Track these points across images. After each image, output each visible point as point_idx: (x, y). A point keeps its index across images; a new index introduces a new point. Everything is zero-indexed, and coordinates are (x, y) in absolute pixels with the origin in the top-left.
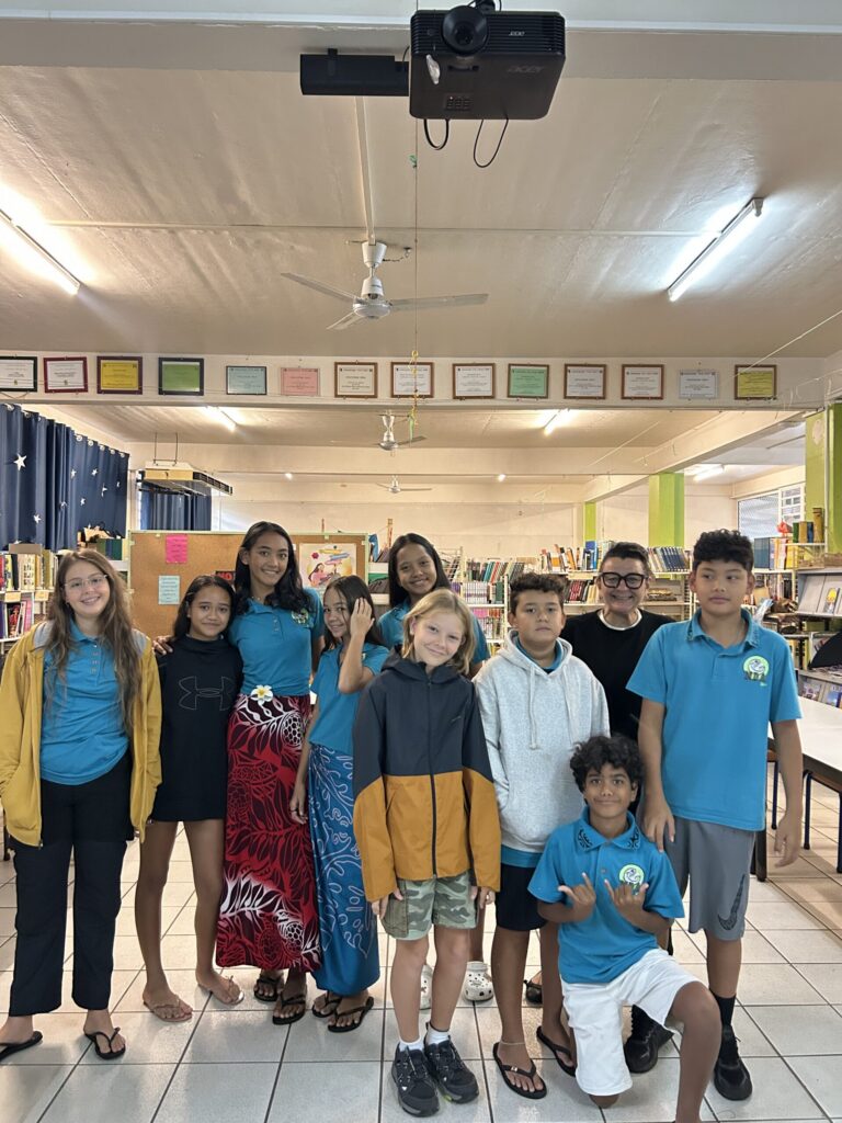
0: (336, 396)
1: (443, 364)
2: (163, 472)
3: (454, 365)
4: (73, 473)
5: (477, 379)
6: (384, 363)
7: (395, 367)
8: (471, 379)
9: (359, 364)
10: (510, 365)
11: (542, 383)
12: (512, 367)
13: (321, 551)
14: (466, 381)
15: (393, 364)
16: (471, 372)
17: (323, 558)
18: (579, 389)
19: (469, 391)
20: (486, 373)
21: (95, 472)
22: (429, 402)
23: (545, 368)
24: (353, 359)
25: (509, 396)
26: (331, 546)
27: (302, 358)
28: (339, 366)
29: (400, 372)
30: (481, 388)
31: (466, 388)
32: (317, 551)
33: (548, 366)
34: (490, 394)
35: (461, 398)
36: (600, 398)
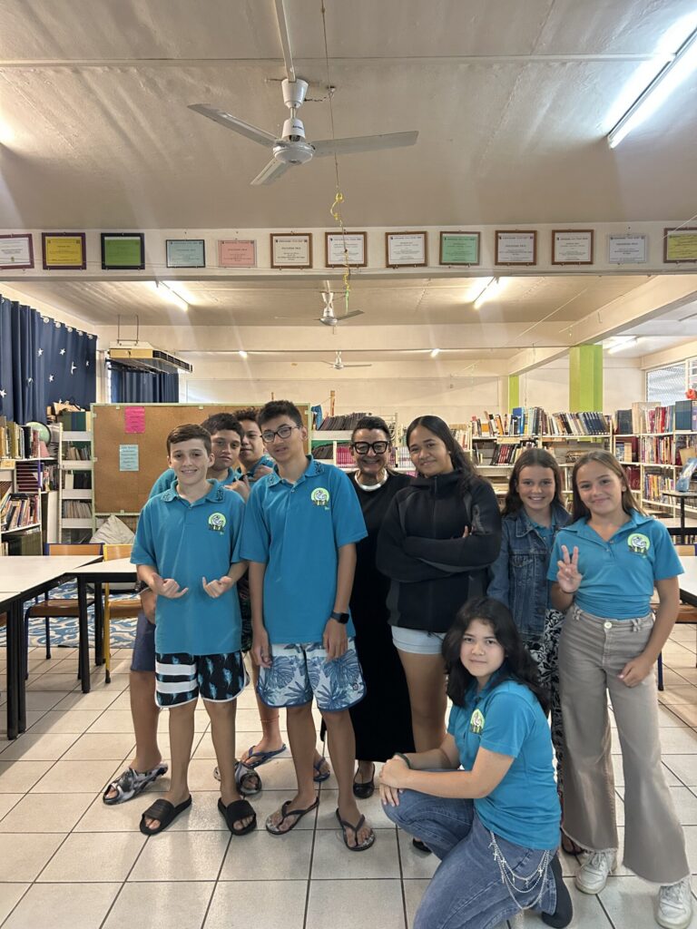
0: (273, 267)
1: (375, 233)
2: (127, 352)
3: (387, 234)
4: (40, 352)
5: (409, 248)
6: (318, 233)
7: (329, 237)
8: (403, 248)
9: (294, 235)
10: (442, 233)
11: (474, 251)
12: (444, 235)
14: (399, 249)
15: (327, 234)
16: (402, 241)
18: (510, 255)
19: (402, 259)
20: (419, 240)
21: (63, 352)
22: (364, 271)
23: (476, 235)
24: (288, 230)
25: (441, 264)
27: (239, 230)
28: (275, 238)
29: (335, 243)
30: (413, 256)
31: (400, 256)
33: (479, 233)
34: (422, 261)
35: (394, 266)
36: (531, 264)
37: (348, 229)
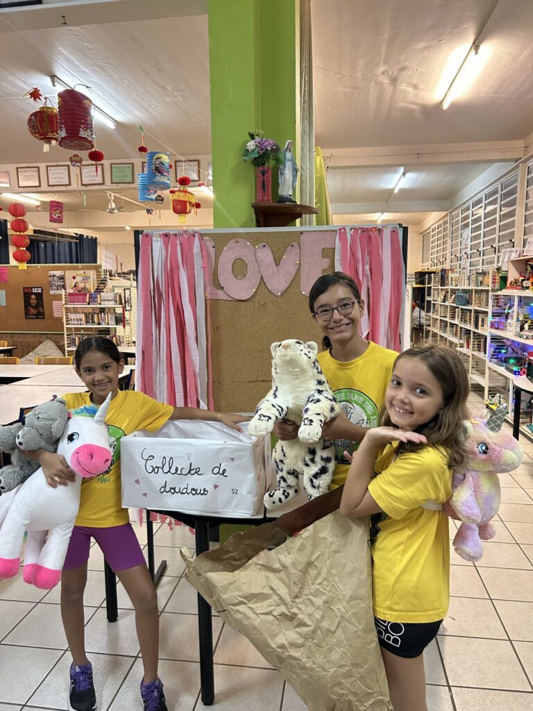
0: (19, 187)
3: (81, 166)
6: (42, 166)
7: (49, 168)
8: (90, 174)
9: (29, 167)
10: (111, 164)
11: (130, 175)
12: (113, 165)
13: (77, 275)
14: (87, 175)
15: (47, 167)
16: (90, 169)
17: (79, 279)
19: (90, 180)
22: (69, 188)
23: (131, 165)
24: (26, 165)
25: (112, 183)
26: (82, 272)
28: (19, 170)
29: (52, 171)
31: (88, 179)
32: (75, 275)
33: (133, 164)
34: (101, 182)
35: (85, 185)
37: (59, 164)
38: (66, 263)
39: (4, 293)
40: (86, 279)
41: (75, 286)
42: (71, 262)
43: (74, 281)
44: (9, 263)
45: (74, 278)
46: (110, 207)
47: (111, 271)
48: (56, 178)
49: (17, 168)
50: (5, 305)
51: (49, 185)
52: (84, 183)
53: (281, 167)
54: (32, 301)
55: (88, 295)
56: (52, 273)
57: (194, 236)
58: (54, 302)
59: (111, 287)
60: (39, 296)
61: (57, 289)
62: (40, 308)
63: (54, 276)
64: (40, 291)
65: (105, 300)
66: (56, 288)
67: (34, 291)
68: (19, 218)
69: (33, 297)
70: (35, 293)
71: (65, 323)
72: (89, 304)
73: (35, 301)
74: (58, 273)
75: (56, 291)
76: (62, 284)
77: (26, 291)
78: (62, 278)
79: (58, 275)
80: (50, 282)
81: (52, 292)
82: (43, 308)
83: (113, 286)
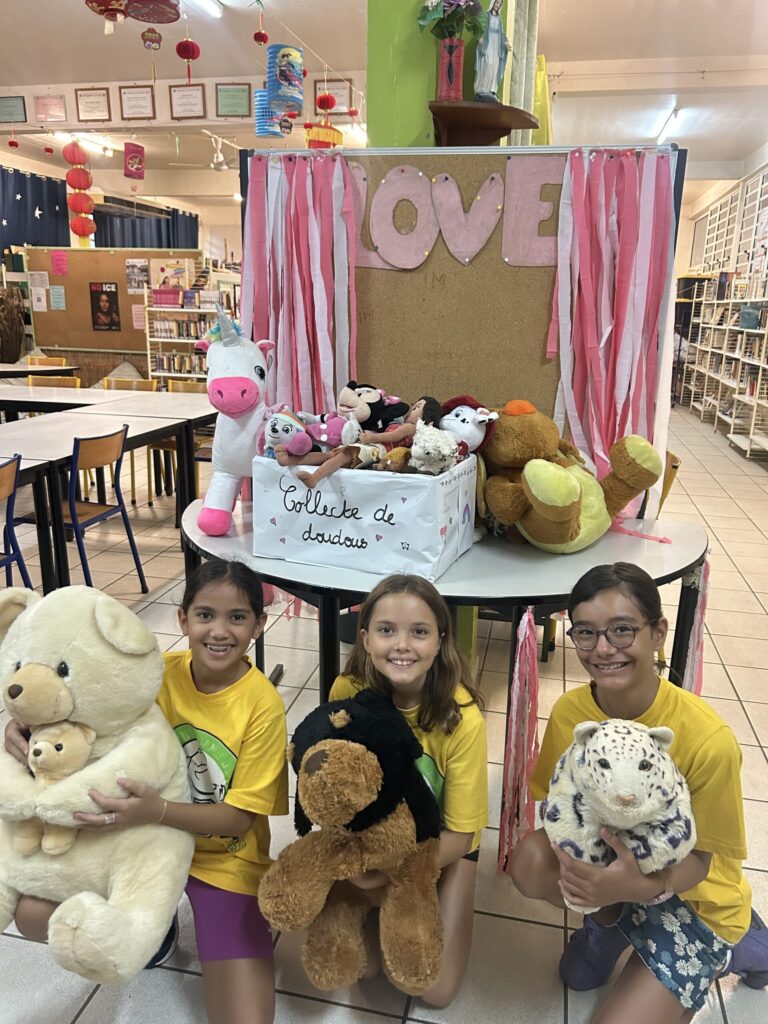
0: (79, 121)
1: (161, 86)
3: (170, 87)
5: (190, 100)
6: (113, 86)
7: (123, 90)
8: (184, 100)
9: (94, 90)
10: (217, 85)
11: (246, 103)
12: (219, 87)
13: (167, 266)
14: (180, 102)
15: (120, 88)
16: (184, 93)
17: (169, 272)
19: (185, 111)
20: (197, 93)
21: (19, 197)
22: (153, 123)
23: (247, 87)
24: (90, 85)
25: (218, 116)
26: (173, 262)
27: (50, 86)
28: (79, 93)
29: (127, 95)
30: (193, 108)
31: (182, 109)
32: (163, 266)
33: (249, 85)
34: (201, 114)
35: (178, 119)
37: (139, 83)
38: (152, 247)
39: (63, 291)
40: (179, 272)
41: (164, 283)
42: (160, 246)
43: (163, 275)
44: (69, 245)
45: (163, 270)
46: (215, 161)
47: (217, 261)
48: (134, 107)
49: (76, 91)
50: (64, 309)
51: (123, 119)
52: (175, 115)
53: (481, 40)
54: (102, 304)
55: (181, 293)
56: (131, 261)
57: (334, 160)
58: (134, 307)
59: (216, 283)
60: (113, 296)
61: (139, 287)
62: (114, 315)
63: (133, 266)
64: (113, 289)
65: (205, 302)
66: (136, 285)
67: (106, 288)
68: (79, 166)
69: (104, 297)
70: (106, 293)
71: (148, 335)
72: (182, 307)
73: (107, 305)
74: (140, 262)
75: (136, 290)
76: (146, 278)
77: (94, 288)
78: (145, 270)
79: (139, 265)
80: (128, 275)
81: (131, 291)
82: (118, 315)
83: (219, 282)
